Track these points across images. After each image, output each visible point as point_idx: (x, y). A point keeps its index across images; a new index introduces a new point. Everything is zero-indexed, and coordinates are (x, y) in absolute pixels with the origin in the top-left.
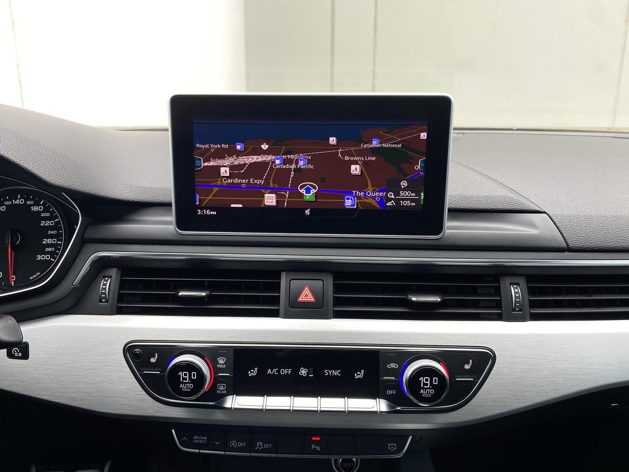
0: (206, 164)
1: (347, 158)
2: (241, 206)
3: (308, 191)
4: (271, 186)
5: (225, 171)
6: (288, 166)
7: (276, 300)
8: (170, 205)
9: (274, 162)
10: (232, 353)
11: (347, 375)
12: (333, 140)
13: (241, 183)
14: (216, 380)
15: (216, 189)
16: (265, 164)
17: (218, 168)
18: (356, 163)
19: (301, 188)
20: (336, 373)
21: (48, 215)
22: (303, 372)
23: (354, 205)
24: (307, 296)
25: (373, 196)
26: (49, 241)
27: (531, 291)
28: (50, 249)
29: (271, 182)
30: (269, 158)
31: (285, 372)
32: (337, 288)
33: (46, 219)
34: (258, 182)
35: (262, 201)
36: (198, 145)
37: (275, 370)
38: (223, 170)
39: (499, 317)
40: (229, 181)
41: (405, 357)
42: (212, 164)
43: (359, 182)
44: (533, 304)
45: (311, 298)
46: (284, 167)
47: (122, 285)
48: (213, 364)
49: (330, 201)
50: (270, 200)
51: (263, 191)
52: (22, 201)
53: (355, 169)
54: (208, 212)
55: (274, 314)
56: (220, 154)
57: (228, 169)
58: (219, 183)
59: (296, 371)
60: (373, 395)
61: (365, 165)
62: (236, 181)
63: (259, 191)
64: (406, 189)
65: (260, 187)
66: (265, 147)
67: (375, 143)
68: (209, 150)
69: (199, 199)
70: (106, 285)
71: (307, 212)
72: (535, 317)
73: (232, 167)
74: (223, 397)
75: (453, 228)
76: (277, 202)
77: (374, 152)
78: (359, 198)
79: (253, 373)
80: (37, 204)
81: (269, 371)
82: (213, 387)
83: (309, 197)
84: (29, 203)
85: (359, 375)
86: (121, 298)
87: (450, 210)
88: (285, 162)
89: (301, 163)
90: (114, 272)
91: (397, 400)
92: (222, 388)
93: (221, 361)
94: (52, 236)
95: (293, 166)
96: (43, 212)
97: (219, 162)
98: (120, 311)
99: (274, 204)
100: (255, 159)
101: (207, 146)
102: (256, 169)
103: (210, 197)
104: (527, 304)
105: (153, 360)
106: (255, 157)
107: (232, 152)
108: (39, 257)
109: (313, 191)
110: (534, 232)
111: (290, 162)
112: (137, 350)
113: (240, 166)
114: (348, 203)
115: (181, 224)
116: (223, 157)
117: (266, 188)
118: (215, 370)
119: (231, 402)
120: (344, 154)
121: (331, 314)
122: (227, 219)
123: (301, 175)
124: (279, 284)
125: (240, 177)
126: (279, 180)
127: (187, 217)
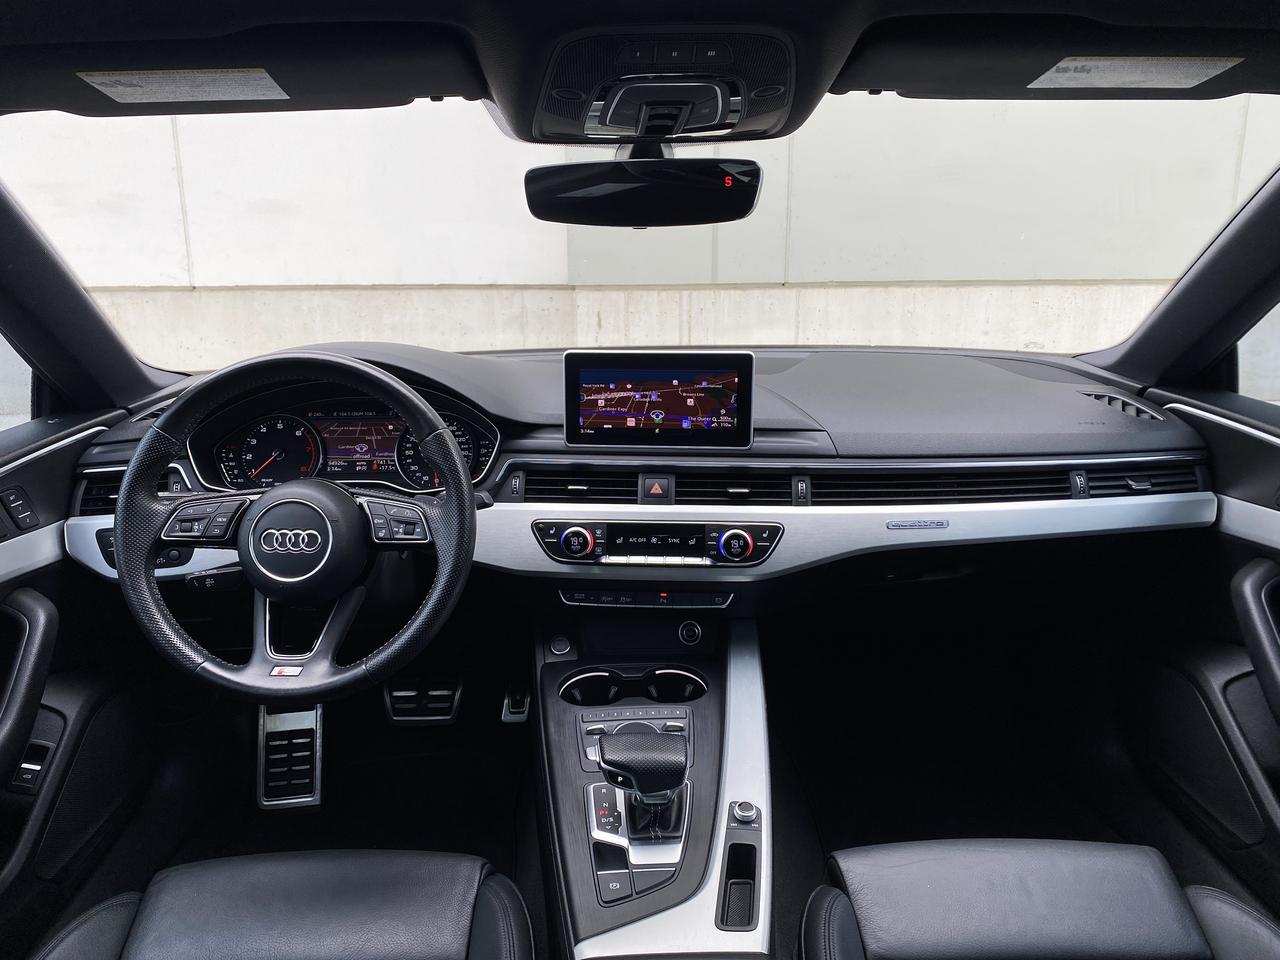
0: (588, 398)
1: (685, 394)
2: (611, 426)
3: (657, 416)
4: (632, 413)
5: (601, 403)
6: (644, 399)
7: (635, 493)
8: (562, 426)
9: (634, 397)
10: (605, 528)
11: (684, 541)
12: (675, 382)
13: (611, 411)
14: (595, 545)
15: (594, 415)
16: (629, 398)
17: (597, 400)
18: (691, 397)
19: (653, 414)
20: (676, 541)
21: (460, 433)
22: (654, 540)
23: (689, 426)
24: (656, 489)
25: (702, 419)
27: (814, 486)
29: (632, 410)
30: (632, 393)
31: (641, 540)
32: (678, 485)
33: (458, 436)
34: (623, 410)
35: (626, 423)
36: (583, 385)
37: (635, 540)
38: (600, 401)
39: (789, 503)
40: (604, 409)
41: (723, 529)
42: (592, 398)
43: (693, 411)
44: (814, 495)
45: (660, 491)
46: (642, 400)
47: (528, 482)
48: (593, 534)
49: (673, 424)
50: (631, 422)
51: (626, 416)
53: (690, 402)
54: (588, 431)
55: (634, 502)
56: (599, 391)
57: (603, 401)
58: (597, 411)
59: (649, 539)
60: (701, 555)
61: (697, 399)
62: (609, 409)
63: (623, 417)
64: (724, 415)
65: (624, 413)
66: (629, 386)
67: (704, 384)
68: (590, 388)
69: (583, 423)
70: (517, 483)
71: (657, 431)
72: (815, 504)
73: (606, 400)
74: (600, 556)
75: (759, 442)
76: (636, 424)
77: (703, 390)
78: (692, 421)
79: (620, 541)
80: (451, 425)
81: (631, 540)
82: (593, 550)
83: (658, 420)
85: (692, 542)
86: (527, 491)
87: (755, 430)
88: (642, 397)
89: (653, 397)
90: (521, 474)
91: (717, 558)
92: (599, 550)
93: (599, 532)
95: (648, 399)
96: (456, 431)
97: (599, 396)
98: (526, 500)
99: (634, 424)
100: (622, 394)
101: (589, 386)
102: (623, 401)
103: (590, 421)
104: (810, 494)
105: (552, 532)
107: (607, 390)
109: (661, 416)
110: (816, 444)
111: (646, 396)
112: (541, 525)
113: (612, 399)
114: (685, 425)
115: (570, 439)
116: (600, 393)
117: (629, 414)
118: (595, 538)
119: (605, 560)
120: (683, 391)
121: (673, 501)
122: (601, 436)
123: (653, 405)
124: (637, 481)
125: (611, 406)
126: (637, 409)
127: (573, 435)
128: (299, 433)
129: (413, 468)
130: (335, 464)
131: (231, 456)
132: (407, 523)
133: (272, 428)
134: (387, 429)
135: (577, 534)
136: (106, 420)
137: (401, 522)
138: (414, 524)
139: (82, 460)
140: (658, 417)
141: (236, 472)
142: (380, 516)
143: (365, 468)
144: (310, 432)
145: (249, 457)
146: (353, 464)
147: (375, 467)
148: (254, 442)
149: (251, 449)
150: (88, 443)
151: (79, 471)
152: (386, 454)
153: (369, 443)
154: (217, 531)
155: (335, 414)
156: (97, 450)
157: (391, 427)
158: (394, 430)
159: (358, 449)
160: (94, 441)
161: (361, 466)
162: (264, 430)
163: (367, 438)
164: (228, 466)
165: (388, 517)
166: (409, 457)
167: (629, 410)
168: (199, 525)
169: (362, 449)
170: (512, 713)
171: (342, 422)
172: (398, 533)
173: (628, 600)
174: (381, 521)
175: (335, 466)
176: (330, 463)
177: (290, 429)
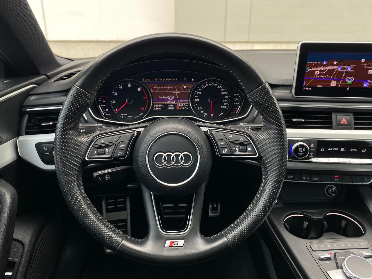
0: (310, 70)
1: (368, 67)
2: (321, 86)
4: (335, 78)
5: (317, 73)
6: (343, 71)
7: (331, 123)
8: (290, 86)
9: (337, 69)
10: (316, 143)
11: (360, 150)
12: (363, 60)
13: (323, 77)
14: (311, 152)
15: (312, 80)
16: (334, 70)
17: (315, 71)
19: (347, 79)
20: (355, 150)
21: (224, 90)
23: (367, 86)
24: (344, 121)
26: (225, 101)
28: (226, 104)
29: (335, 77)
30: (336, 67)
31: (335, 149)
32: (355, 119)
33: (223, 91)
34: (330, 77)
35: (330, 84)
36: (308, 62)
37: (331, 149)
38: (316, 72)
40: (318, 76)
42: (313, 69)
45: (346, 122)
46: (342, 71)
48: (309, 146)
49: (357, 84)
50: (333, 84)
51: (331, 80)
52: (213, 84)
53: (370, 72)
54: (308, 89)
55: (331, 128)
56: (316, 66)
57: (319, 72)
58: (314, 77)
59: (339, 149)
60: (369, 158)
62: (321, 76)
63: (329, 80)
65: (331, 79)
66: (335, 63)
68: (312, 64)
69: (305, 84)
71: (348, 89)
73: (320, 71)
74: (312, 158)
76: (336, 85)
78: (370, 83)
79: (323, 150)
80: (219, 85)
81: (329, 149)
82: (309, 155)
83: (349, 83)
84: (215, 85)
85: (364, 151)
88: (342, 69)
89: (349, 69)
92: (311, 155)
93: (312, 145)
94: (226, 99)
95: (345, 71)
96: (222, 89)
97: (316, 69)
99: (335, 85)
100: (330, 68)
101: (312, 63)
102: (330, 72)
103: (309, 83)
106: (330, 67)
107: (322, 65)
108: (222, 107)
109: (352, 80)
111: (344, 69)
113: (324, 71)
114: (365, 85)
115: (296, 94)
116: (317, 67)
117: (333, 79)
118: (310, 148)
119: (314, 160)
120: (367, 66)
121: (353, 128)
122: (315, 91)
123: (348, 74)
124: (332, 117)
125: (323, 75)
126: (339, 76)
127: (299, 90)
128: (139, 90)
129: (199, 108)
130: (158, 106)
131: (104, 101)
132: (241, 144)
133: (125, 86)
134: (183, 88)
135: (303, 147)
136: (36, 81)
137: (236, 144)
138: (245, 145)
139: (25, 104)
140: (350, 81)
141: (107, 110)
142: (222, 140)
143: (173, 108)
144: (145, 89)
145: (114, 102)
146: (166, 106)
147: (178, 108)
148: (116, 94)
149: (114, 98)
150: (28, 94)
151: (23, 109)
152: (184, 101)
153: (174, 95)
154: (120, 153)
155: (156, 79)
156: (33, 98)
157: (185, 87)
158: (187, 88)
159: (169, 98)
160: (31, 93)
161: (171, 107)
162: (121, 87)
163: (174, 92)
164: (103, 107)
165: (228, 141)
166: (197, 102)
167: (334, 76)
168: (108, 150)
169: (171, 98)
170: (213, 213)
171: (160, 84)
172: (235, 151)
173: (318, 179)
174: (223, 143)
175: (157, 107)
176: (155, 106)
177: (134, 87)
